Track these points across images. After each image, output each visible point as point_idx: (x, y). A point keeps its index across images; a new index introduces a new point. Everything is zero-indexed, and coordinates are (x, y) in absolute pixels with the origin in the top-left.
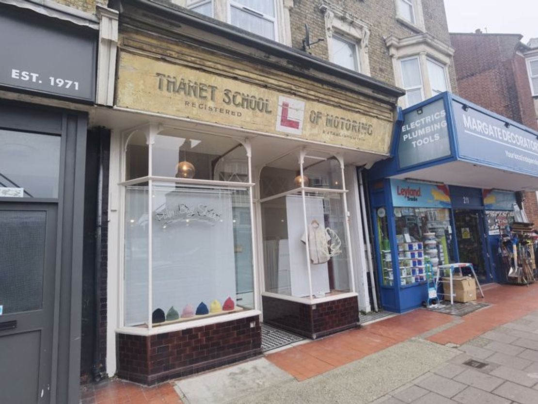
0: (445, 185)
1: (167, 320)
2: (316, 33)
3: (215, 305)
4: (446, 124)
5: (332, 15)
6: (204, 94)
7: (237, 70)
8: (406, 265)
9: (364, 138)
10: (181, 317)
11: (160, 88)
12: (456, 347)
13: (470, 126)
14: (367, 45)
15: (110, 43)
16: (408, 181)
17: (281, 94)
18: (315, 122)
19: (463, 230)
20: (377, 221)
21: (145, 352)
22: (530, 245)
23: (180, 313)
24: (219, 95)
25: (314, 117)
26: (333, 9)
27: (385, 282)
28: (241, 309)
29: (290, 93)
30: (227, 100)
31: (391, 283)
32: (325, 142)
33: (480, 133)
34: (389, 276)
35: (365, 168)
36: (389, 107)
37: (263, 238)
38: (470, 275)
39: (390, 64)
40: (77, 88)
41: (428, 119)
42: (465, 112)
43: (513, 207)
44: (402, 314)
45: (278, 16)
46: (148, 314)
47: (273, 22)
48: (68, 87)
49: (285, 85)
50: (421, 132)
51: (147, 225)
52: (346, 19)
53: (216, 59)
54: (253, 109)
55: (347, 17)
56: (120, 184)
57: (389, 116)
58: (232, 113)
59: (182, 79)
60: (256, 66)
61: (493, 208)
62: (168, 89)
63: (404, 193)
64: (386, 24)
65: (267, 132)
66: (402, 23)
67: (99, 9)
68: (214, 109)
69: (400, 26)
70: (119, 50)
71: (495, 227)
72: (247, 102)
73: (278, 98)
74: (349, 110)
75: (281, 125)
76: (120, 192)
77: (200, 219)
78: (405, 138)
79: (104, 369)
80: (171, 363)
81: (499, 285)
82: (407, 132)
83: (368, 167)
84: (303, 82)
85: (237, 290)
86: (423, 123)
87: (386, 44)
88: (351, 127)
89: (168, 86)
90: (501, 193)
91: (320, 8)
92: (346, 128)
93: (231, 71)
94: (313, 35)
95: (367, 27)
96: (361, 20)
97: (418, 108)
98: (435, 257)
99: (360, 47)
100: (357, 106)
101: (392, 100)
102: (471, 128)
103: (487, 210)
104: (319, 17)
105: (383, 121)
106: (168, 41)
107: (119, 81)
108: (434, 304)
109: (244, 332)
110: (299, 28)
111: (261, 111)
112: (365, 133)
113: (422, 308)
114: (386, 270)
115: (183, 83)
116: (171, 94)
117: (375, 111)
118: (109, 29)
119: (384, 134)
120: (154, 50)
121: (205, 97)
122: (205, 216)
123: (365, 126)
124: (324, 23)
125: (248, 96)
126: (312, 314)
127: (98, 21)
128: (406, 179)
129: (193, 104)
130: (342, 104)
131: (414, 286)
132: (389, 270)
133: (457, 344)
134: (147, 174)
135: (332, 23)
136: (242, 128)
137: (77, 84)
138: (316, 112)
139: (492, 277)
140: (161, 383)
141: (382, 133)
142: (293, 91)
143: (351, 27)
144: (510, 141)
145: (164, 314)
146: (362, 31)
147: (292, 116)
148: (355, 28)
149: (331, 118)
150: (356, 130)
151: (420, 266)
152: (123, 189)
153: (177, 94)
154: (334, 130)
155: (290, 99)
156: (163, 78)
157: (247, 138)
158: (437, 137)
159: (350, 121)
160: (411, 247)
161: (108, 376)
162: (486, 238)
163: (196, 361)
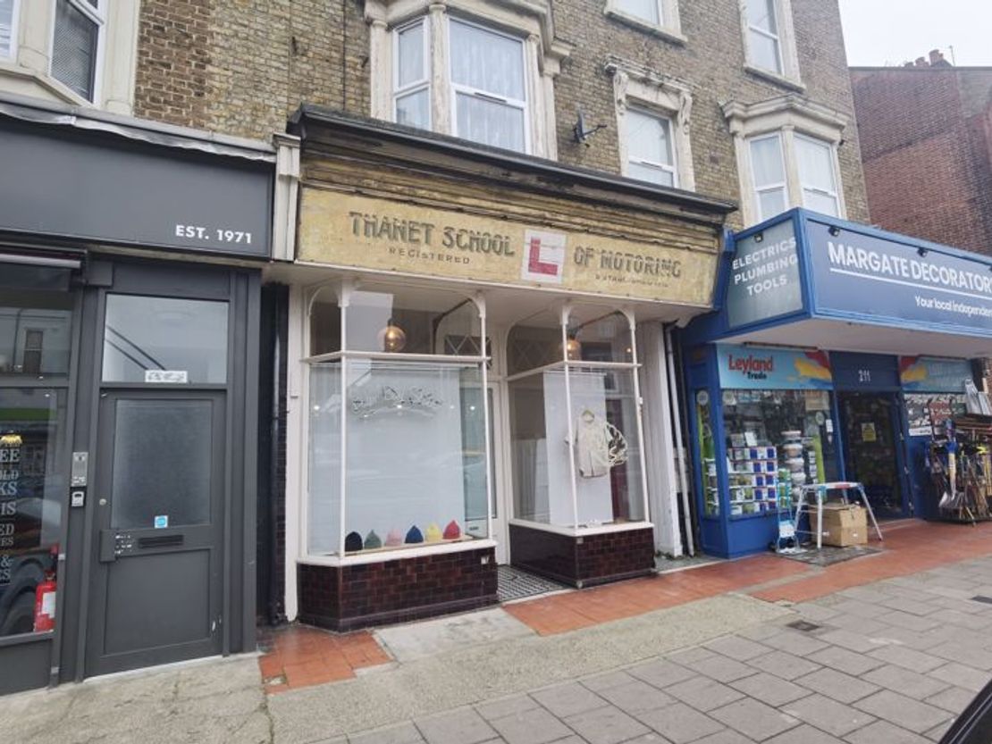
0: (820, 351)
1: (366, 548)
2: (597, 110)
3: (433, 530)
4: (796, 260)
5: (624, 76)
6: (416, 236)
7: (463, 198)
8: (743, 483)
9: (667, 283)
10: (386, 545)
11: (355, 231)
12: (789, 606)
13: (841, 261)
14: (688, 120)
15: (289, 179)
16: (748, 346)
17: (529, 226)
18: (583, 262)
19: (864, 426)
20: (697, 413)
21: (336, 589)
22: (984, 454)
23: (383, 539)
24: (437, 236)
25: (582, 257)
26: (627, 67)
27: (709, 510)
28: (471, 538)
29: (542, 224)
30: (448, 242)
31: (717, 511)
32: (599, 292)
33: (863, 270)
34: (713, 500)
35: (676, 327)
36: (710, 230)
37: (512, 435)
38: (858, 503)
39: (730, 147)
40: (249, 241)
41: (771, 250)
42: (833, 238)
43: (964, 387)
44: (732, 560)
45: (530, 99)
46: (339, 541)
47: (522, 110)
48: (238, 240)
49: (534, 212)
50: (760, 271)
51: (339, 413)
52: (650, 80)
53: (431, 184)
54: (487, 252)
55: (652, 78)
56: (302, 361)
57: (711, 244)
58: (456, 258)
59: (385, 218)
60: (490, 189)
61: (919, 389)
62: (365, 234)
63: (742, 366)
64: (725, 79)
65: (507, 283)
66: (756, 75)
67: (278, 138)
68: (430, 256)
69: (751, 80)
70: (301, 186)
71: (921, 422)
72: (477, 242)
73: (524, 234)
74: (639, 242)
75: (530, 271)
76: (303, 371)
77: (412, 407)
78: (736, 280)
79: (282, 609)
80: (369, 605)
81: (925, 522)
82: (740, 271)
83: (682, 324)
84: (564, 205)
85: (466, 515)
86: (764, 256)
87: (723, 114)
88: (644, 266)
89: (366, 226)
90: (939, 362)
91: (606, 67)
92: (635, 269)
93: (453, 199)
94: (593, 114)
95: (688, 90)
96: (677, 80)
97: (755, 233)
98: (800, 471)
99: (676, 123)
100: (655, 234)
101: (715, 219)
102: (844, 263)
103: (908, 392)
104: (605, 83)
105: (699, 253)
106: (364, 166)
107: (301, 226)
108: (791, 547)
109: (470, 571)
110: (569, 106)
111: (498, 253)
112: (668, 275)
113: (768, 553)
114: (709, 490)
115: (386, 224)
116: (370, 239)
117: (685, 239)
118: (288, 162)
119: (702, 274)
120: (346, 181)
121: (417, 240)
122: (419, 404)
123: (668, 264)
124: (612, 92)
125: (478, 233)
126: (577, 551)
127: (274, 151)
128: (745, 343)
129: (401, 251)
130: (628, 233)
131: (756, 517)
132: (714, 490)
133: (792, 601)
134: (339, 349)
135: (624, 90)
136: (470, 279)
137: (249, 235)
138: (584, 247)
139: (912, 508)
140: (356, 631)
141: (697, 274)
142: (546, 221)
143: (660, 93)
144: (925, 279)
145: (361, 540)
146: (679, 97)
147: (545, 257)
148: (666, 94)
149: (609, 256)
150: (651, 271)
151: (769, 486)
152: (307, 368)
153: (378, 239)
154: (614, 273)
155: (542, 233)
156: (358, 217)
157: (479, 291)
158: (783, 280)
159: (641, 258)
160: (754, 454)
161: (287, 620)
162: (903, 441)
163: (403, 606)
